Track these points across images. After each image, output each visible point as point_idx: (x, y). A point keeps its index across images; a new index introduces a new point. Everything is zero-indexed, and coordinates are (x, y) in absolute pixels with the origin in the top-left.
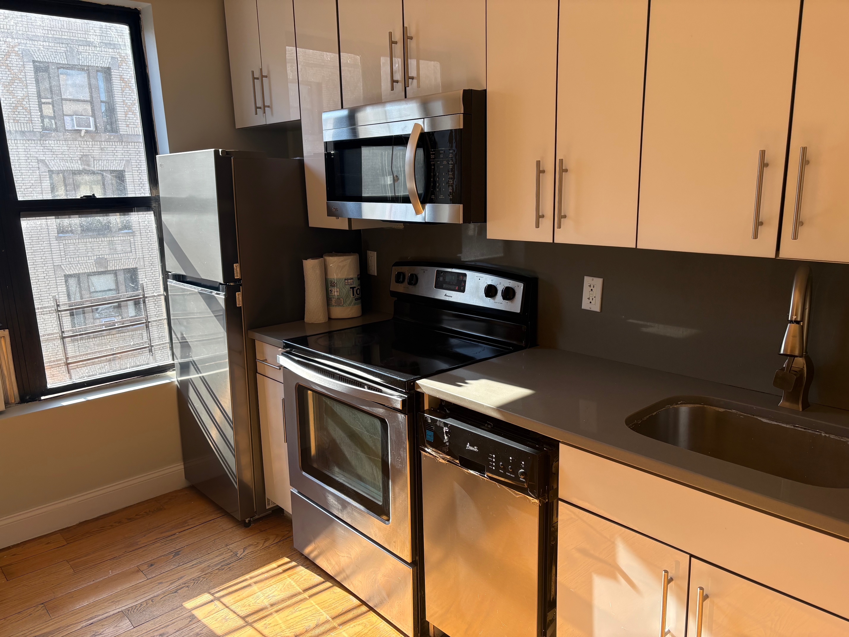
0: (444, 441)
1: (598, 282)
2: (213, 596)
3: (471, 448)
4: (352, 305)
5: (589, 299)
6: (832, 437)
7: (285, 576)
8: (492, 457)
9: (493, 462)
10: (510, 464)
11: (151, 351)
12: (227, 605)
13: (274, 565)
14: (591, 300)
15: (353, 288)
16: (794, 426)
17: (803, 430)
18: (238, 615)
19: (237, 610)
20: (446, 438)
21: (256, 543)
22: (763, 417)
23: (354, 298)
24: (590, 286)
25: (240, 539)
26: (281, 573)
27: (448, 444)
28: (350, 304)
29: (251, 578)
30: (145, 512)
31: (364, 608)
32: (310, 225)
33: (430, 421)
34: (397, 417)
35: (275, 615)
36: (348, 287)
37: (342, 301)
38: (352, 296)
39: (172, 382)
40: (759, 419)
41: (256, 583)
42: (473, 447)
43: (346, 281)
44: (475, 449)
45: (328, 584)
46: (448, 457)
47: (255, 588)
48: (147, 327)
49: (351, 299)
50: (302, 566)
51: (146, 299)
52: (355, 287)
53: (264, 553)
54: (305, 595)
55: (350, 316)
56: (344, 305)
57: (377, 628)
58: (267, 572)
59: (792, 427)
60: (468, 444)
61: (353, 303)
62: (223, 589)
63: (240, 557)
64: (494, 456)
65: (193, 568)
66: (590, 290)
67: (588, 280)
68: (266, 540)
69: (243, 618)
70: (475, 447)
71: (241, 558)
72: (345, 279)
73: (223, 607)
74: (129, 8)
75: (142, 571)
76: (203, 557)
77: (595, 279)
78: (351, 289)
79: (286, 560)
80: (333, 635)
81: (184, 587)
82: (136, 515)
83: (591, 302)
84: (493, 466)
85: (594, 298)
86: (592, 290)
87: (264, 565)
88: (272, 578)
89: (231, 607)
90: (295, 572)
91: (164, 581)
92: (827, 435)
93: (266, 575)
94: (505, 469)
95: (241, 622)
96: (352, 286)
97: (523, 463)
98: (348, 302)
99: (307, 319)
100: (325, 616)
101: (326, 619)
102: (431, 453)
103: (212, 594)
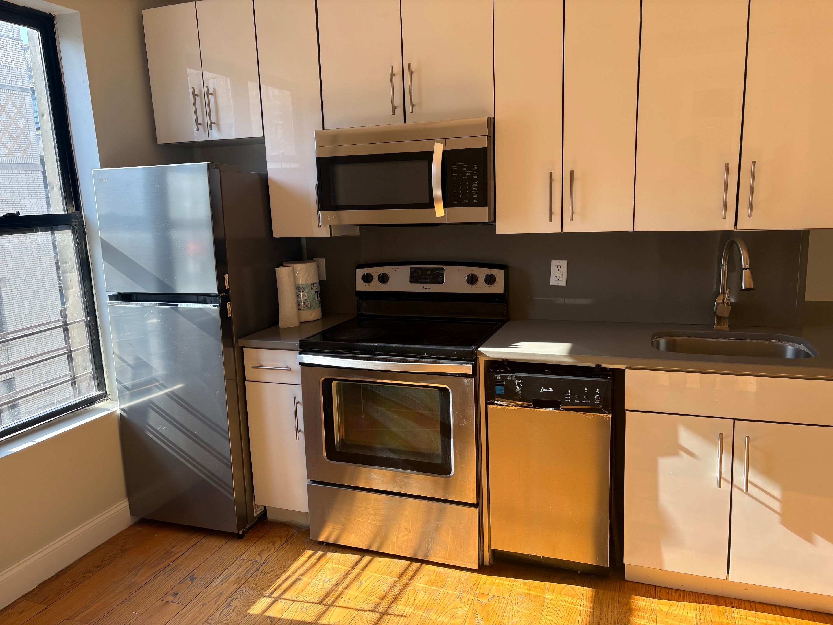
0: (516, 391)
1: (564, 264)
2: (270, 597)
3: (546, 390)
4: (317, 308)
5: (557, 277)
6: (754, 341)
7: (323, 563)
8: (568, 393)
9: (568, 396)
10: (585, 394)
11: (74, 384)
12: (294, 599)
13: (303, 559)
14: (558, 278)
15: (316, 292)
16: (729, 339)
17: (735, 341)
18: (313, 603)
19: (308, 599)
20: (518, 388)
21: (266, 548)
22: (708, 337)
23: (318, 301)
24: (557, 267)
25: (246, 549)
26: (316, 563)
27: (520, 392)
28: (315, 308)
29: (294, 573)
30: (109, 557)
31: (416, 565)
32: (274, 236)
33: (500, 378)
34: (463, 382)
35: (346, 591)
36: (314, 291)
37: (310, 305)
38: (317, 300)
39: (114, 412)
40: (705, 339)
41: (302, 575)
42: (548, 389)
43: (312, 286)
44: (550, 390)
45: (367, 558)
46: (520, 403)
47: (305, 579)
48: (70, 357)
49: (316, 302)
50: (329, 552)
51: (68, 326)
52: (318, 291)
53: (282, 553)
54: (356, 570)
55: (316, 319)
56: (312, 308)
57: (439, 573)
58: (303, 565)
59: (728, 340)
60: (543, 387)
61: (318, 306)
62: (275, 590)
63: (262, 562)
64: (569, 391)
65: (223, 584)
66: (558, 270)
67: (554, 263)
68: (274, 543)
69: (320, 603)
70: (550, 389)
71: (264, 563)
72: (312, 284)
73: (291, 602)
74: (39, 11)
75: (172, 602)
76: (224, 573)
77: (561, 261)
78: (316, 293)
79: (310, 552)
80: (411, 588)
81: (233, 600)
82: (102, 561)
83: (558, 279)
84: (568, 399)
85: (561, 275)
86: (559, 270)
87: (294, 561)
88: (312, 569)
89: (298, 599)
90: (328, 558)
91: (206, 602)
92: (751, 341)
93: (304, 568)
94: (580, 398)
95: (321, 607)
96: (317, 290)
97: (598, 390)
98: (314, 305)
99: (281, 324)
100: (390, 580)
101: (394, 581)
102: (502, 404)
103: (269, 596)
